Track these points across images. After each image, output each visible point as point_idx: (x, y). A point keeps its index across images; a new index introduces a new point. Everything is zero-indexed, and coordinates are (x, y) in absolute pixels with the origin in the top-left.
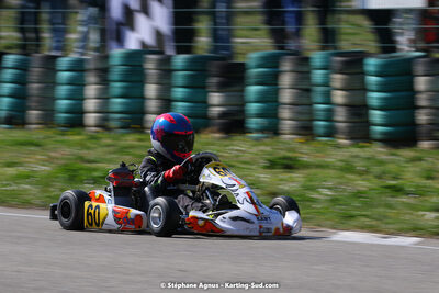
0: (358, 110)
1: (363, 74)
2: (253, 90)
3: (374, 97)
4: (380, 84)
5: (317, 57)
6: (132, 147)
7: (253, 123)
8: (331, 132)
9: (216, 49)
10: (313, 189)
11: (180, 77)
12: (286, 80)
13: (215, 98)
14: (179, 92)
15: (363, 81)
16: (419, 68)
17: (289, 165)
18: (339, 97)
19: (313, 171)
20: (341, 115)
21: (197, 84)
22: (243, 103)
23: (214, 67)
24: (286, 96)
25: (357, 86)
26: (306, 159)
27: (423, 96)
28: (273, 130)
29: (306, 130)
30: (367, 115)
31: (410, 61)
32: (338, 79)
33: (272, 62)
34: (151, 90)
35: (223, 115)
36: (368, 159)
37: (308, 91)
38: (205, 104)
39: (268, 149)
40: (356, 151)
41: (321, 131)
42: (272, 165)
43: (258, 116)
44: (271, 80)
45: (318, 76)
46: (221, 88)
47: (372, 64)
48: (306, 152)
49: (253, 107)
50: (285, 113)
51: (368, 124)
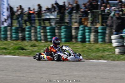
0: (46, 36)
1: (46, 30)
2: (27, 33)
3: (48, 34)
4: (49, 31)
5: (38, 27)
6: (6, 43)
7: (27, 39)
8: (41, 40)
9: (19, 26)
10: (39, 50)
11: (14, 31)
12: (33, 31)
13: (20, 34)
14: (14, 34)
15: (46, 31)
16: (56, 29)
17: (35, 46)
18: (42, 34)
19: (38, 47)
20: (42, 37)
21: (17, 32)
22: (25, 35)
23: (20, 29)
24: (33, 34)
25: (45, 32)
26: (37, 45)
27: (57, 33)
28: (30, 40)
29: (36, 40)
30: (47, 37)
31: (54, 27)
32: (42, 31)
33: (30, 28)
34: (9, 33)
35: (21, 37)
36: (48, 44)
37: (36, 33)
38: (18, 35)
39: (30, 43)
40: (46, 43)
41: (39, 40)
42: (32, 46)
43: (28, 37)
44: (30, 31)
45: (38, 30)
46: (21, 33)
47: (48, 28)
48: (37, 44)
49: (27, 36)
50: (33, 37)
51: (47, 38)
